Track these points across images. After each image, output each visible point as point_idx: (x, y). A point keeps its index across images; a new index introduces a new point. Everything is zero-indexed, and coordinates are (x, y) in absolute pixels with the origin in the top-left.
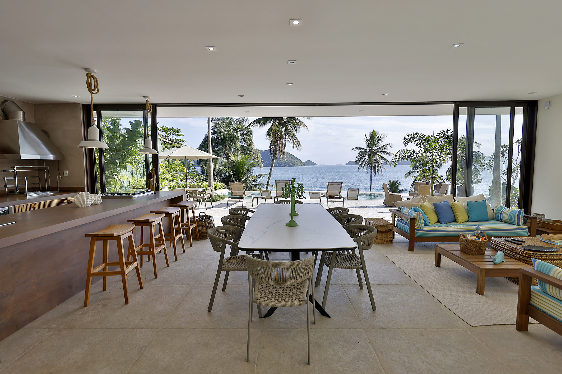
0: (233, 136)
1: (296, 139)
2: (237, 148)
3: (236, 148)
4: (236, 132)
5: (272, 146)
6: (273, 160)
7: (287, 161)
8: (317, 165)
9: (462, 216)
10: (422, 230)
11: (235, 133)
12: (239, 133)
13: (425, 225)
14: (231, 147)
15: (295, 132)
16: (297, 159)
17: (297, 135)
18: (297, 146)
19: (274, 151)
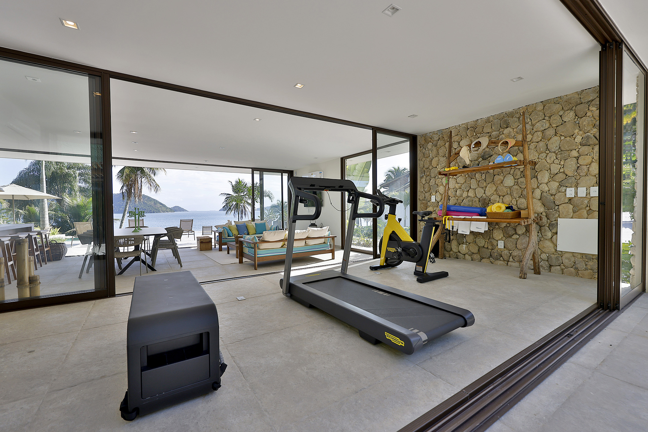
0: (67, 175)
1: (154, 182)
2: (74, 190)
3: (72, 189)
4: (73, 171)
5: (125, 188)
6: (127, 203)
7: (149, 207)
8: (187, 211)
9: (252, 231)
10: (227, 239)
11: (71, 171)
12: (78, 172)
13: (228, 236)
14: (65, 188)
15: (152, 175)
16: (162, 204)
17: (155, 178)
18: (156, 189)
19: (128, 194)
